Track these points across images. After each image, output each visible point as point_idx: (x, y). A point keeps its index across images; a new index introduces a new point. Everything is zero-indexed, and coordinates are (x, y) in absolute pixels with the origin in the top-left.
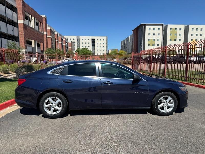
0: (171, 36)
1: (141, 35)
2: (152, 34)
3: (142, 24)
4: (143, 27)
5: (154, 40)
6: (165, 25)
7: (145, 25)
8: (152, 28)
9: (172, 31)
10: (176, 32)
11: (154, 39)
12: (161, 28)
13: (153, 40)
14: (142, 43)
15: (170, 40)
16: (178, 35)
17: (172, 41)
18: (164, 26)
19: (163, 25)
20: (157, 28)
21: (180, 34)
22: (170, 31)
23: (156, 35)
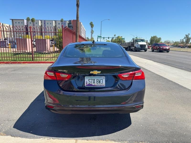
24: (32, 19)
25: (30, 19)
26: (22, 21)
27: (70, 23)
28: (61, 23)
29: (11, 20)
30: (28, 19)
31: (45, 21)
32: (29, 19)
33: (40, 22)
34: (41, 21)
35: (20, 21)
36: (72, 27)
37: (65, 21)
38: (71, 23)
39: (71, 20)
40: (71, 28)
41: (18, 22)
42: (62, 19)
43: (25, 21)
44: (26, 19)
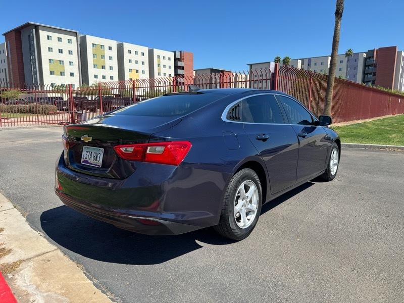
0: (95, 58)
1: (30, 49)
2: (56, 50)
3: (30, 22)
4: (34, 30)
5: (61, 62)
6: (82, 36)
7: (37, 27)
8: (55, 36)
9: (95, 49)
10: (103, 52)
11: (63, 61)
12: (74, 39)
13: (61, 64)
14: (35, 67)
15: (95, 67)
16: (107, 58)
17: (97, 68)
18: (80, 36)
19: (76, 33)
20: (65, 37)
21: (110, 58)
22: (93, 49)
23: (65, 52)
24: (285, 59)
25: (282, 60)
26: (266, 66)
27: (370, 58)
28: (345, 60)
29: (249, 66)
30: (277, 60)
31: (310, 59)
32: (280, 60)
33: (300, 62)
34: (303, 60)
35: (264, 67)
36: (375, 66)
37: (358, 54)
38: (373, 57)
39: (374, 50)
40: (370, 68)
41: (259, 67)
42: (349, 51)
43: (272, 65)
44: (274, 61)
